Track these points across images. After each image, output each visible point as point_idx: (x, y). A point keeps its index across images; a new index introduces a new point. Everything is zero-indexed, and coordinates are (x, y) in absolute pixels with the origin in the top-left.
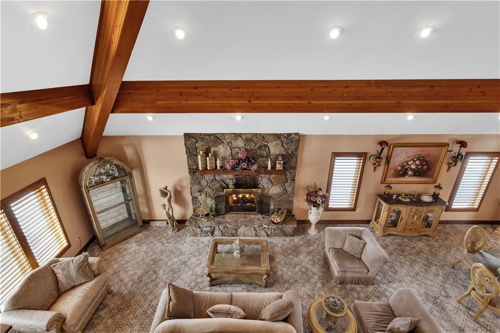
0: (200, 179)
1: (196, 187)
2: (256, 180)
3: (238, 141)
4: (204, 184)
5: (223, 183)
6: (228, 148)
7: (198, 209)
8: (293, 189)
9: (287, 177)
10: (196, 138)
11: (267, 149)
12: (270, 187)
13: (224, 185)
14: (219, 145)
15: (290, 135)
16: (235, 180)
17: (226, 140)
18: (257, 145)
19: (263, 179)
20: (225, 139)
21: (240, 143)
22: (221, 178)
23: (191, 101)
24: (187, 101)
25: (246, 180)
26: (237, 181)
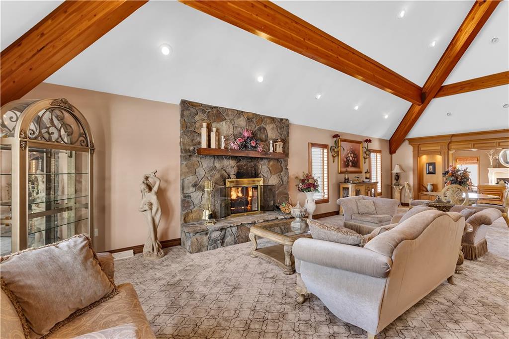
0: (196, 167)
1: (191, 179)
2: (257, 168)
3: (240, 119)
4: (201, 173)
5: (224, 172)
6: (231, 126)
7: (191, 216)
8: (288, 178)
9: (282, 165)
10: (197, 108)
11: (266, 132)
12: (269, 177)
13: (225, 174)
14: (221, 121)
15: (282, 120)
16: (237, 168)
17: (228, 117)
18: (257, 127)
19: (263, 167)
20: (227, 115)
21: (242, 122)
22: (222, 165)
23: (261, 17)
24: (257, 15)
25: (247, 168)
26: (239, 169)
